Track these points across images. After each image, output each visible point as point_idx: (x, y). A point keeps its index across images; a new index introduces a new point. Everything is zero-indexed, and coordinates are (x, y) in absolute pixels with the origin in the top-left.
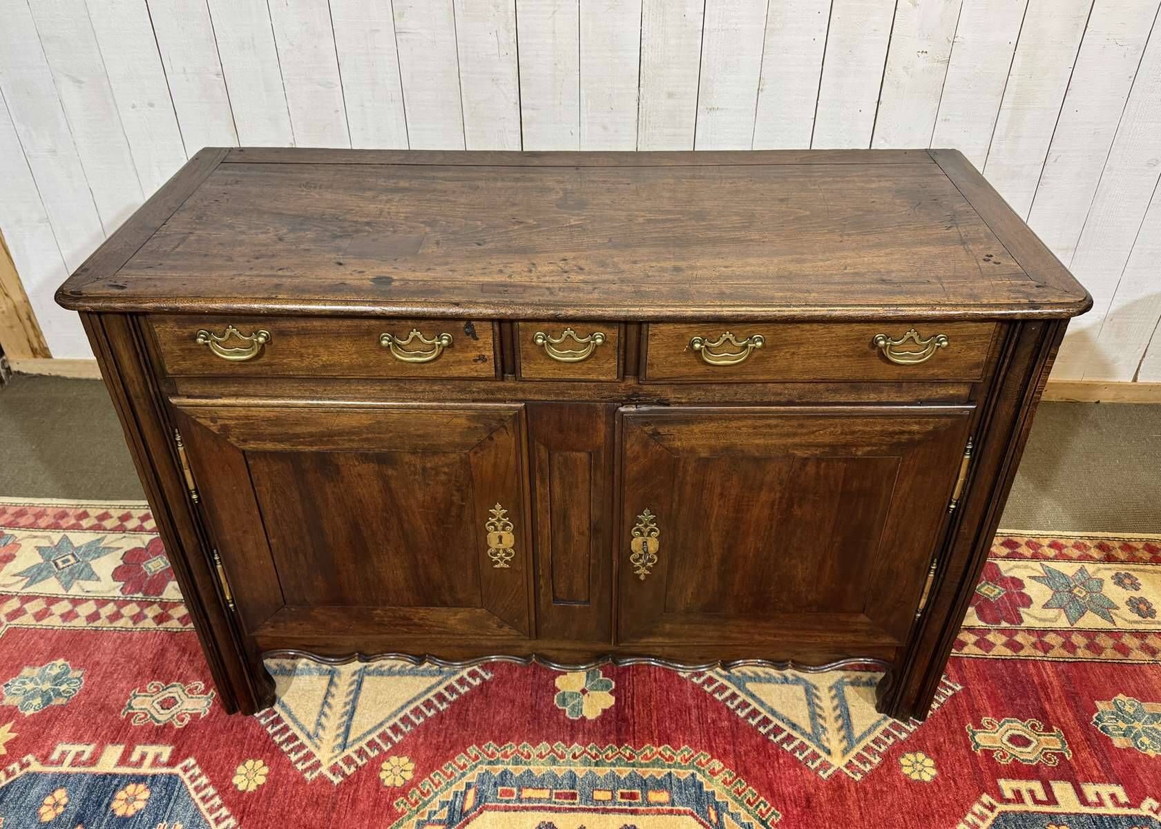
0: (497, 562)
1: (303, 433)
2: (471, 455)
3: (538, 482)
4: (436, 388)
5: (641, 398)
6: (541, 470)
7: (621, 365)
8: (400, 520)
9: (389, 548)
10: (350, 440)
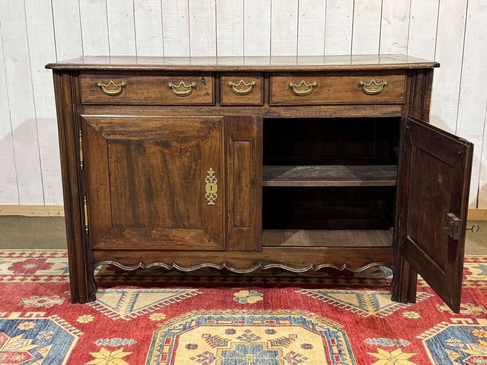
0: (209, 201)
1: (133, 131)
2: (201, 142)
3: (228, 157)
4: (188, 110)
5: (271, 114)
6: (230, 150)
7: (262, 96)
8: (168, 177)
9: (162, 193)
10: (152, 135)
